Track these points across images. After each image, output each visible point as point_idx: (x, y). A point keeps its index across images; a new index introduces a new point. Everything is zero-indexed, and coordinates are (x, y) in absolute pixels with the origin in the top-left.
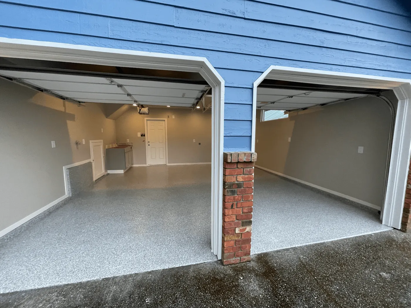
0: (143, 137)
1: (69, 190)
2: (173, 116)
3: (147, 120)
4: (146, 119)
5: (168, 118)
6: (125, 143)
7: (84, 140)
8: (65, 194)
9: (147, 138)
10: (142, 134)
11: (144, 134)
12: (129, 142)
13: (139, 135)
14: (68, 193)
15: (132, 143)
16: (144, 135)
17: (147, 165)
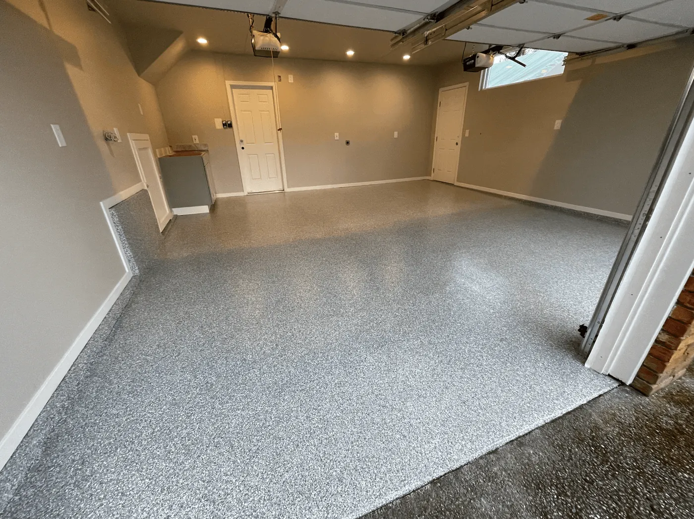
0: (229, 130)
1: (129, 261)
2: (289, 76)
3: (233, 87)
4: (228, 83)
5: (280, 81)
6: (190, 146)
7: (115, 130)
8: (126, 272)
9: (239, 130)
10: (224, 122)
11: (229, 123)
12: (197, 141)
13: (218, 124)
14: (129, 267)
15: (206, 145)
16: (230, 126)
17: (246, 194)
